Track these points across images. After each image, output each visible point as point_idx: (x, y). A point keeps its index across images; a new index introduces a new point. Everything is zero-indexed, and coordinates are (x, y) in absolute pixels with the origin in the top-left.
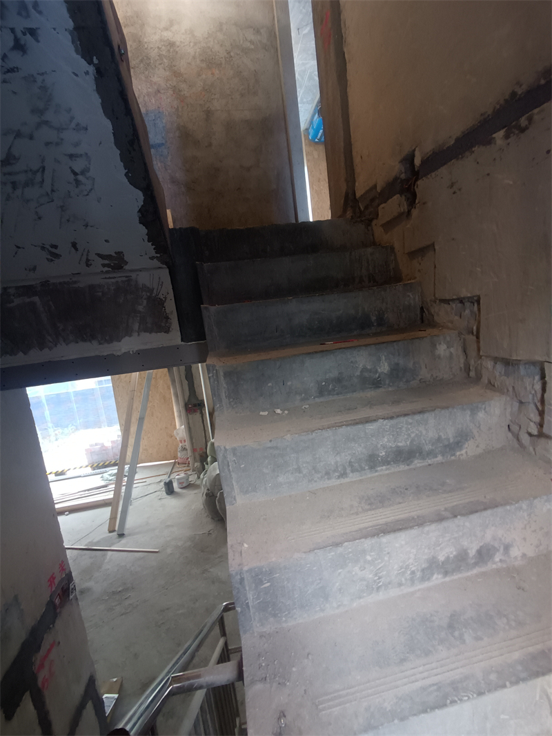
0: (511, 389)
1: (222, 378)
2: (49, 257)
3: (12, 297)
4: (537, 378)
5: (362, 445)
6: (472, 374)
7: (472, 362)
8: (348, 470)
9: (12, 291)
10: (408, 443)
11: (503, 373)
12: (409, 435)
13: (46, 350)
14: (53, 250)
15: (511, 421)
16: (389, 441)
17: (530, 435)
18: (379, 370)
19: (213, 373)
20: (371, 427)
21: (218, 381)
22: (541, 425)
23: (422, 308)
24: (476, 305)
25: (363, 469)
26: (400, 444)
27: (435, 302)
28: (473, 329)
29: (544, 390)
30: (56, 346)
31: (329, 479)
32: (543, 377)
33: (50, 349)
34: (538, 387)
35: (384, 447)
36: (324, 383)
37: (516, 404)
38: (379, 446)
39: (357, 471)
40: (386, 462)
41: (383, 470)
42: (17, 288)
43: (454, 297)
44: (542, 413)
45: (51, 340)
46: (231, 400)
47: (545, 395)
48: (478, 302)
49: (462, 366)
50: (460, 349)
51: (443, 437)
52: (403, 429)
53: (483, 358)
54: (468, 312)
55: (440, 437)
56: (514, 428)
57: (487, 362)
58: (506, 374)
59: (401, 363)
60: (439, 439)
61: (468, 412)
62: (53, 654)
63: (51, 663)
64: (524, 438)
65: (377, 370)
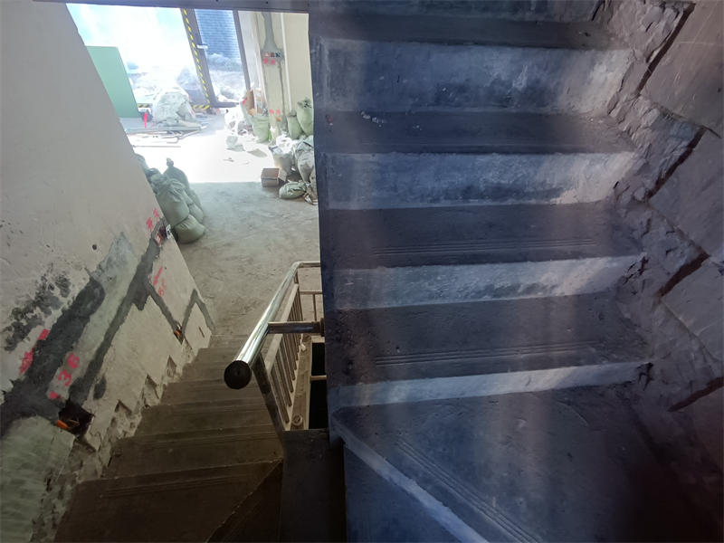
0: (646, 146)
1: (326, 58)
4: (685, 143)
5: (465, 176)
6: (615, 113)
7: (624, 97)
8: (442, 198)
10: (512, 182)
11: (650, 124)
12: (516, 174)
15: (623, 179)
16: (493, 177)
17: (633, 198)
18: (514, 85)
19: (316, 49)
20: (483, 159)
21: (321, 61)
22: (650, 194)
25: (456, 198)
26: (502, 182)
28: (653, 53)
29: (682, 159)
31: (422, 201)
32: (692, 145)
34: (678, 154)
35: (485, 181)
36: (444, 89)
37: (641, 162)
38: (481, 179)
39: (451, 199)
40: (481, 196)
41: (474, 202)
44: (659, 183)
46: (334, 90)
47: (679, 167)
48: (687, 14)
49: (609, 98)
50: (620, 76)
51: (548, 182)
52: (514, 167)
53: (641, 98)
54: (663, 24)
55: (545, 181)
56: (622, 187)
57: (643, 104)
58: (653, 127)
59: (544, 80)
60: (543, 184)
61: (587, 162)
62: (163, 275)
63: (163, 280)
64: (626, 199)
65: (511, 84)
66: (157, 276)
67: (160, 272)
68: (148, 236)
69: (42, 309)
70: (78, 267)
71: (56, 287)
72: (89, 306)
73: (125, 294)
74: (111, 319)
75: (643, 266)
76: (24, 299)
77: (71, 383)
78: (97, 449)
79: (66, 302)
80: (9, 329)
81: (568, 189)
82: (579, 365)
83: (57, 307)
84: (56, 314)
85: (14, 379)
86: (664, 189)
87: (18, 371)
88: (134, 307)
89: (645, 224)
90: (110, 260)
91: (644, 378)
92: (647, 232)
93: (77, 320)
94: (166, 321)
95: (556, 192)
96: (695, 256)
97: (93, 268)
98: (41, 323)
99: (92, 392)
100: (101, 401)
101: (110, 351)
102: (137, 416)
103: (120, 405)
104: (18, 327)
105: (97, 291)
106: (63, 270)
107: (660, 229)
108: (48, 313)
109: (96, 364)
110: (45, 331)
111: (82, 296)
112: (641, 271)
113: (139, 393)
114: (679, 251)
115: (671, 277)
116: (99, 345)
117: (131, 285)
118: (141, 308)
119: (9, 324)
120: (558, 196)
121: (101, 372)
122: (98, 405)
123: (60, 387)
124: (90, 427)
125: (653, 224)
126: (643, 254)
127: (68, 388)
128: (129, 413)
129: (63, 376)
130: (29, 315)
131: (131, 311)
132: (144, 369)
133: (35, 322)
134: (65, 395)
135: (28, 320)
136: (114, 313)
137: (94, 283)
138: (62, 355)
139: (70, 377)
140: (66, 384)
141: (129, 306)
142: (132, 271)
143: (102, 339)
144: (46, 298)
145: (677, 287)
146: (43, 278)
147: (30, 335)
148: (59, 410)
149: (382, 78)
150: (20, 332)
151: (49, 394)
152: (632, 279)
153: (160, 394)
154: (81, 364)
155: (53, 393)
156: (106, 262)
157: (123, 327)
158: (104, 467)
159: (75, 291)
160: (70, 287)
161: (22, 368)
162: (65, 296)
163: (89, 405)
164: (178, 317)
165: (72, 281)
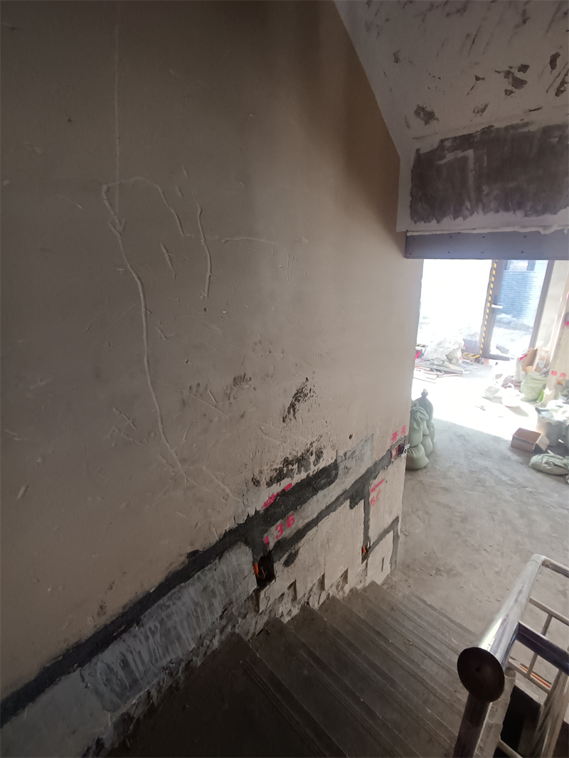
2: (510, 88)
3: (446, 152)
9: (448, 144)
13: (460, 219)
14: (520, 75)
30: (472, 214)
33: (465, 218)
42: (455, 138)
45: (469, 206)
62: (381, 487)
63: (380, 491)
66: (377, 486)
67: (381, 482)
68: (388, 447)
69: (298, 466)
70: (333, 447)
71: (314, 455)
72: (323, 482)
73: (348, 487)
74: (329, 503)
76: (294, 453)
77: (280, 538)
78: (260, 611)
79: (313, 469)
80: (276, 470)
83: (306, 471)
84: (303, 475)
85: (257, 510)
87: (263, 504)
88: (348, 502)
90: (354, 452)
93: (311, 488)
94: (362, 531)
97: (341, 453)
98: (292, 477)
99: (286, 556)
100: (286, 569)
101: (315, 529)
102: (297, 606)
103: (293, 586)
104: (281, 470)
105: (334, 472)
106: (324, 444)
108: (299, 471)
109: (300, 534)
110: (291, 484)
111: (324, 470)
113: (310, 586)
116: (311, 519)
117: (356, 482)
118: (351, 507)
119: (278, 467)
121: (300, 544)
122: (283, 571)
123: (273, 536)
124: (268, 586)
127: (276, 540)
128: (295, 598)
129: (279, 528)
130: (290, 467)
131: (344, 504)
132: (325, 565)
133: (290, 474)
134: (272, 545)
135: (288, 470)
136: (334, 498)
137: (335, 466)
138: (288, 510)
139: (282, 533)
140: (277, 537)
141: (345, 499)
142: (363, 471)
143: (315, 516)
144: (305, 460)
146: (311, 444)
147: (282, 482)
148: (262, 555)
150: (280, 476)
151: (265, 535)
153: (322, 601)
154: (293, 526)
155: (267, 537)
156: (351, 452)
157: (333, 515)
158: (254, 633)
159: (322, 464)
160: (321, 460)
161: (265, 504)
162: (315, 465)
163: (278, 567)
164: (373, 535)
165: (324, 455)
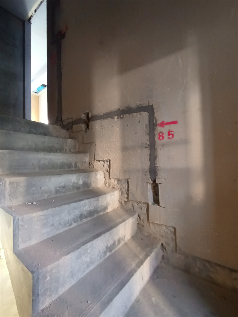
0: (119, 188)
4: (126, 184)
5: (79, 210)
6: (107, 185)
7: (107, 181)
8: (73, 223)
10: (93, 208)
12: (94, 205)
15: (119, 198)
16: (87, 208)
17: (125, 201)
19: (3, 182)
20: (82, 203)
21: (5, 187)
22: (128, 198)
23: (89, 163)
24: (109, 162)
25: (78, 221)
26: (91, 209)
27: (95, 161)
28: (107, 170)
29: (128, 187)
31: (65, 227)
32: (128, 183)
34: (127, 186)
35: (86, 210)
36: (58, 188)
37: (121, 193)
38: (84, 210)
39: (76, 222)
40: (86, 217)
41: (85, 220)
43: (102, 160)
44: (128, 194)
46: (11, 197)
47: (129, 188)
48: (110, 162)
49: (104, 182)
50: (103, 177)
51: (103, 205)
52: (92, 203)
53: (111, 179)
54: (106, 165)
55: (102, 205)
56: (121, 200)
57: (112, 180)
58: (118, 183)
59: (86, 180)
60: (102, 206)
61: (109, 196)
64: (123, 203)
65: (78, 183)
75: (139, 217)
81: (109, 206)
82: (149, 256)
86: (130, 195)
89: (132, 206)
91: (164, 250)
92: (134, 207)
95: (106, 208)
96: (146, 206)
107: (135, 204)
112: (140, 218)
114: (143, 207)
115: (146, 214)
120: (107, 209)
125: (133, 205)
126: (137, 213)
145: (149, 215)
149: (34, 189)
152: (140, 223)
